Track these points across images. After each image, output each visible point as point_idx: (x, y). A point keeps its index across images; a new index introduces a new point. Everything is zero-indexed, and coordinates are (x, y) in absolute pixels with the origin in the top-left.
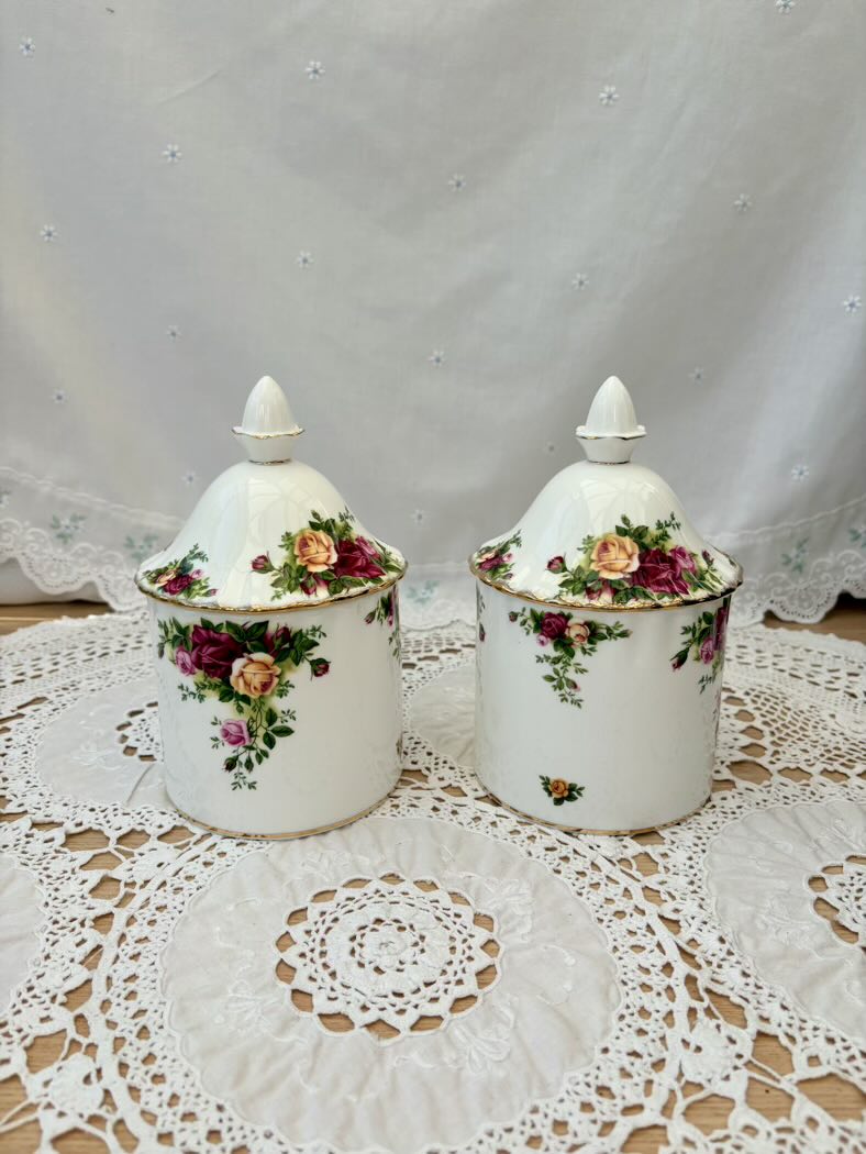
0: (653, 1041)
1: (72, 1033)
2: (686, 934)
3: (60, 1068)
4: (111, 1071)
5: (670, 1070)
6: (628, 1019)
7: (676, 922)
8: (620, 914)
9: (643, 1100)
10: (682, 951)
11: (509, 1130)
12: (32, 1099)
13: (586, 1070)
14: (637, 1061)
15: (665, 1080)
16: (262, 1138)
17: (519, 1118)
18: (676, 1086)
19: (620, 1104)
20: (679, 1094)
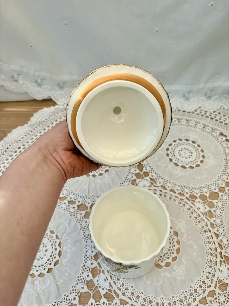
0: (213, 269)
1: (98, 268)
2: (220, 238)
3: (99, 277)
4: (109, 278)
5: (216, 277)
6: (208, 263)
7: (218, 234)
8: (205, 231)
9: (211, 284)
10: (219, 244)
11: (186, 292)
12: (96, 285)
13: (200, 277)
14: (210, 275)
15: (215, 279)
16: (141, 294)
17: (188, 289)
18: (217, 281)
19: (207, 286)
20: (218, 282)
